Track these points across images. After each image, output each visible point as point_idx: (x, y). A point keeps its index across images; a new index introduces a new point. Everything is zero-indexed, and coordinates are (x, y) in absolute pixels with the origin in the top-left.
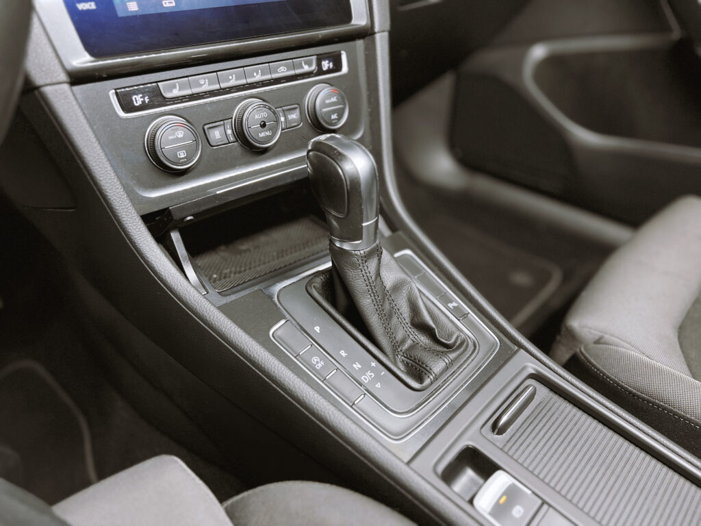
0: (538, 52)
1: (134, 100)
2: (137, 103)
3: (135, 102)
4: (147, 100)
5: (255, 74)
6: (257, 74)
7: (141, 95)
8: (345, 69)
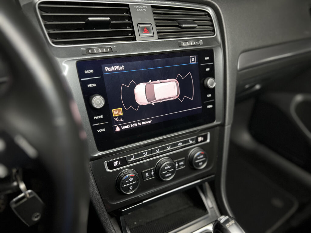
0: (299, 98)
1: (114, 163)
2: (115, 164)
3: (114, 164)
4: (119, 163)
5: (168, 147)
6: (169, 147)
7: (117, 161)
8: (208, 141)
